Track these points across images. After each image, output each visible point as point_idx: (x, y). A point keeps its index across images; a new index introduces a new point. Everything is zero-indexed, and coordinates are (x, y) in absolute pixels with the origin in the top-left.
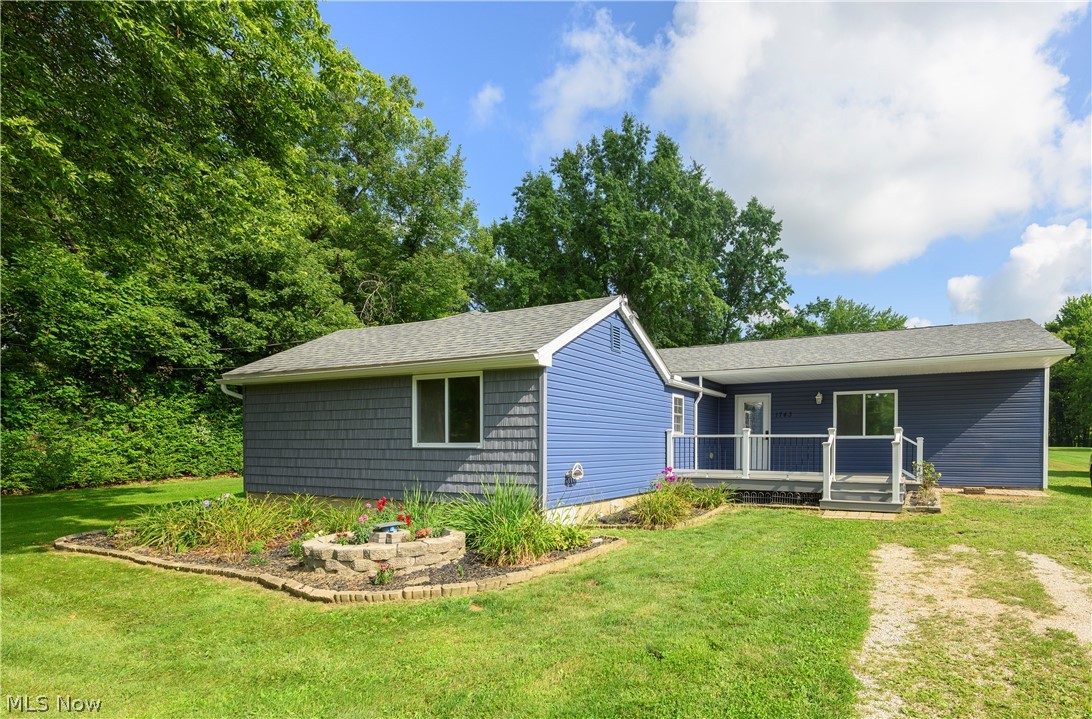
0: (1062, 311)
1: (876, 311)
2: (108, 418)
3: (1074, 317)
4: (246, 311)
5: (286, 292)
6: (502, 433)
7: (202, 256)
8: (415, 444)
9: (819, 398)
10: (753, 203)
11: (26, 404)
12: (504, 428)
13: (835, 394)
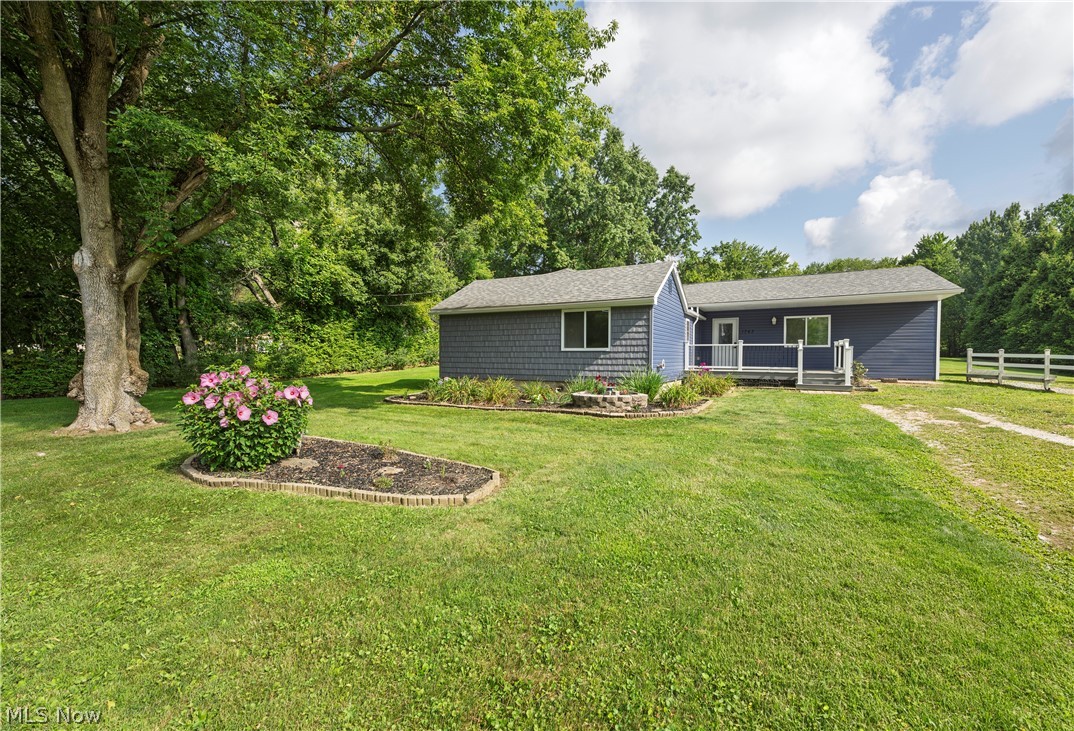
0: (918, 246)
1: (764, 251)
2: (312, 335)
3: (928, 251)
4: (388, 266)
6: (624, 342)
7: (361, 232)
8: (563, 349)
9: (774, 320)
10: (671, 171)
11: (278, 326)
12: (625, 339)
13: (785, 318)
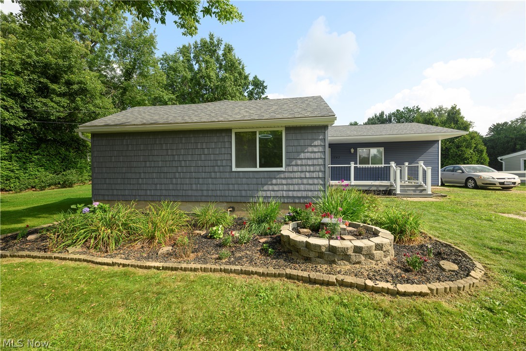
5: (75, 87)
6: (300, 162)
8: (234, 169)
9: (352, 150)
12: (301, 159)
13: (358, 149)
